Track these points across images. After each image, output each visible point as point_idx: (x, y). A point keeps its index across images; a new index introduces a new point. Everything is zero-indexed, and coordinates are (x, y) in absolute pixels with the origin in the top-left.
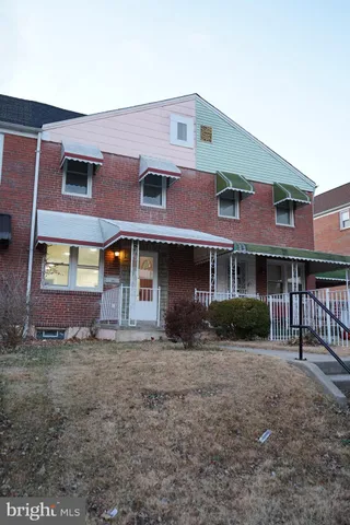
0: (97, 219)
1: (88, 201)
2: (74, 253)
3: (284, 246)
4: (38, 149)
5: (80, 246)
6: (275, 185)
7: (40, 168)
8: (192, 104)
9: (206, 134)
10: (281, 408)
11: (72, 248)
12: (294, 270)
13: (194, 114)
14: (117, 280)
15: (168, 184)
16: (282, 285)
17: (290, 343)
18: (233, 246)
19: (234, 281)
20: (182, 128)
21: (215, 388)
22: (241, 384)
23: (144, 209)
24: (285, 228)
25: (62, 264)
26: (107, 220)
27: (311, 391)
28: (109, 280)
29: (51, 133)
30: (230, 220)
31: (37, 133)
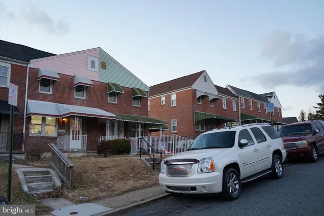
0: (54, 104)
1: (51, 95)
2: (44, 120)
3: (136, 115)
4: (28, 71)
5: (47, 117)
6: (133, 88)
7: (29, 80)
8: (98, 52)
9: (103, 66)
10: (136, 169)
11: (43, 118)
12: (140, 126)
13: (98, 56)
14: (64, 131)
15: (87, 89)
16: (135, 132)
17: (138, 155)
18: (116, 117)
19: (116, 132)
20: (93, 62)
21: (118, 166)
22: (125, 165)
23: (76, 99)
24: (136, 107)
25: (38, 124)
26: (60, 104)
27: (143, 165)
28: (60, 131)
29: (34, 64)
30: (113, 104)
31: (27, 64)
